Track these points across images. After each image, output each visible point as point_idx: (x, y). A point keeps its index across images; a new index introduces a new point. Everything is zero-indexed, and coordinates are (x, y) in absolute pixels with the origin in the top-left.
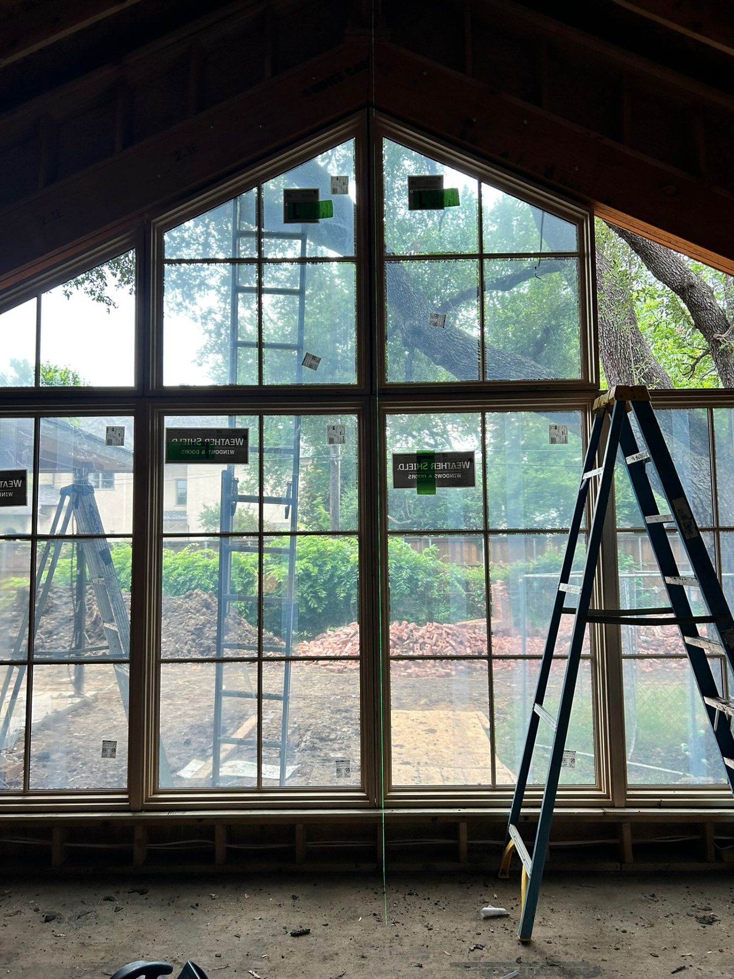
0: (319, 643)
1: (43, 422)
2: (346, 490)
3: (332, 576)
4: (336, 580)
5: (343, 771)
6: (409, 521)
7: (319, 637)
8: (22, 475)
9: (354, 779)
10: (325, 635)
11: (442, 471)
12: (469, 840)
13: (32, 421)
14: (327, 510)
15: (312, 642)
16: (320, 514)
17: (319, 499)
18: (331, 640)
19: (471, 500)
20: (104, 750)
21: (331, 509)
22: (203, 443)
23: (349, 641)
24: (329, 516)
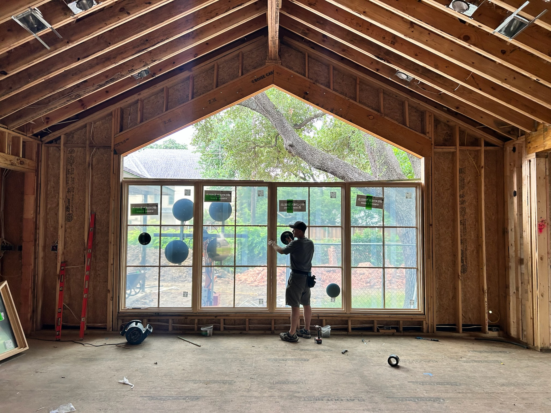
0: (246, 274)
1: (163, 187)
2: (259, 200)
3: (252, 243)
4: (254, 245)
5: (261, 302)
6: (290, 217)
7: (246, 271)
8: (156, 205)
9: (265, 305)
10: (248, 271)
11: (295, 206)
12: (300, 324)
13: (160, 186)
14: (250, 210)
15: (242, 274)
16: (246, 212)
17: (245, 205)
18: (251, 273)
19: (322, 207)
20: (184, 295)
21: (252, 210)
22: (216, 195)
23: (260, 273)
24: (250, 213)
